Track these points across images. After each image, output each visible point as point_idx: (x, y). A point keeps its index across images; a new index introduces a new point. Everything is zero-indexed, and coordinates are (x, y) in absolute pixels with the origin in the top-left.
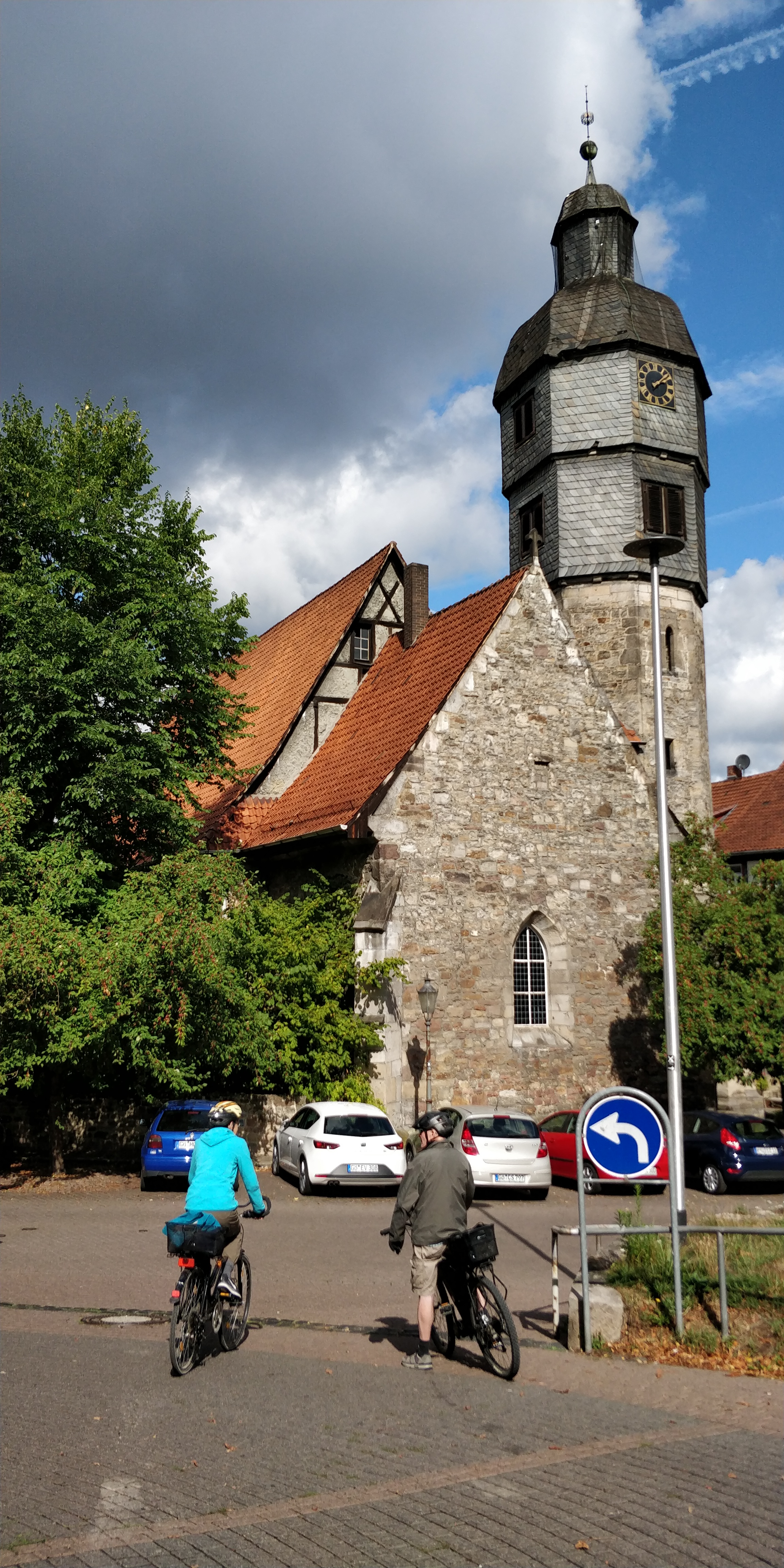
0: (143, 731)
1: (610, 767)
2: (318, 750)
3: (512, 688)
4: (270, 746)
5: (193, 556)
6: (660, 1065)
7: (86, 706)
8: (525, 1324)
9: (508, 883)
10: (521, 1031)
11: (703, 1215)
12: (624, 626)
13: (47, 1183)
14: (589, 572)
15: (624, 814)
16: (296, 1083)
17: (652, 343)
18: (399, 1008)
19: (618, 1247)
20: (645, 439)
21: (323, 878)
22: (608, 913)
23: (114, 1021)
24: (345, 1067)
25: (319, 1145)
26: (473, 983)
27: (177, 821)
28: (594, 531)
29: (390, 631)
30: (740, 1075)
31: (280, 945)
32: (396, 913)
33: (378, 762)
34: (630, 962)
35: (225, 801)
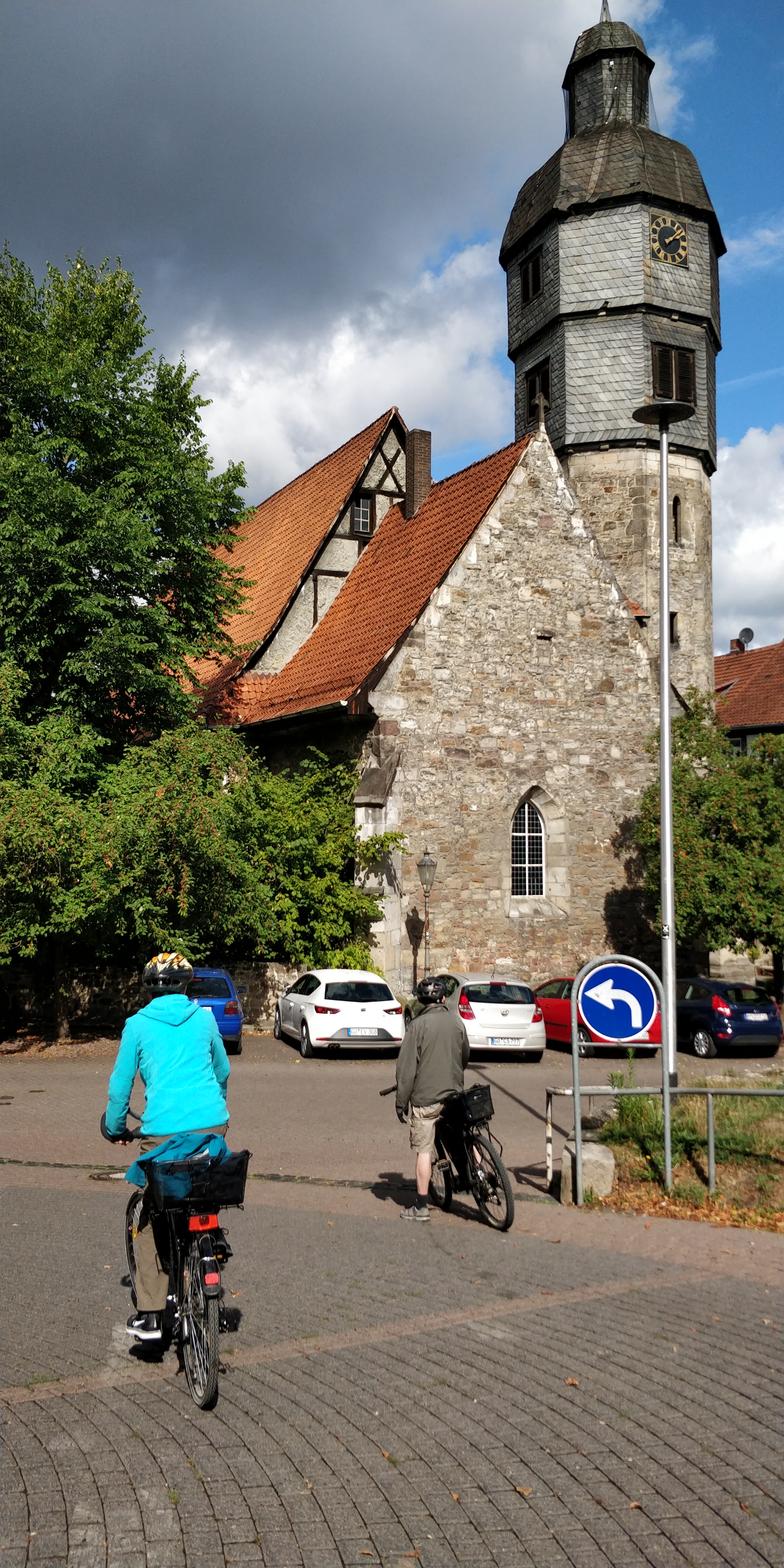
0: (139, 605)
1: (613, 641)
2: (317, 625)
3: (516, 560)
4: (268, 620)
5: (188, 423)
6: (654, 934)
7: (81, 579)
8: (519, 1180)
9: (508, 758)
10: (518, 901)
11: (693, 1078)
12: (631, 496)
13: (53, 1047)
14: (596, 440)
15: (626, 688)
16: (297, 951)
17: (666, 196)
18: (399, 880)
19: (610, 1107)
20: (656, 299)
21: (322, 755)
22: (607, 788)
23: (117, 892)
24: (345, 936)
25: (320, 1010)
26: (472, 855)
27: (176, 697)
28: (602, 397)
29: (391, 501)
30: (732, 944)
31: (280, 819)
32: (396, 788)
33: (378, 637)
34: (627, 835)
35: (224, 677)
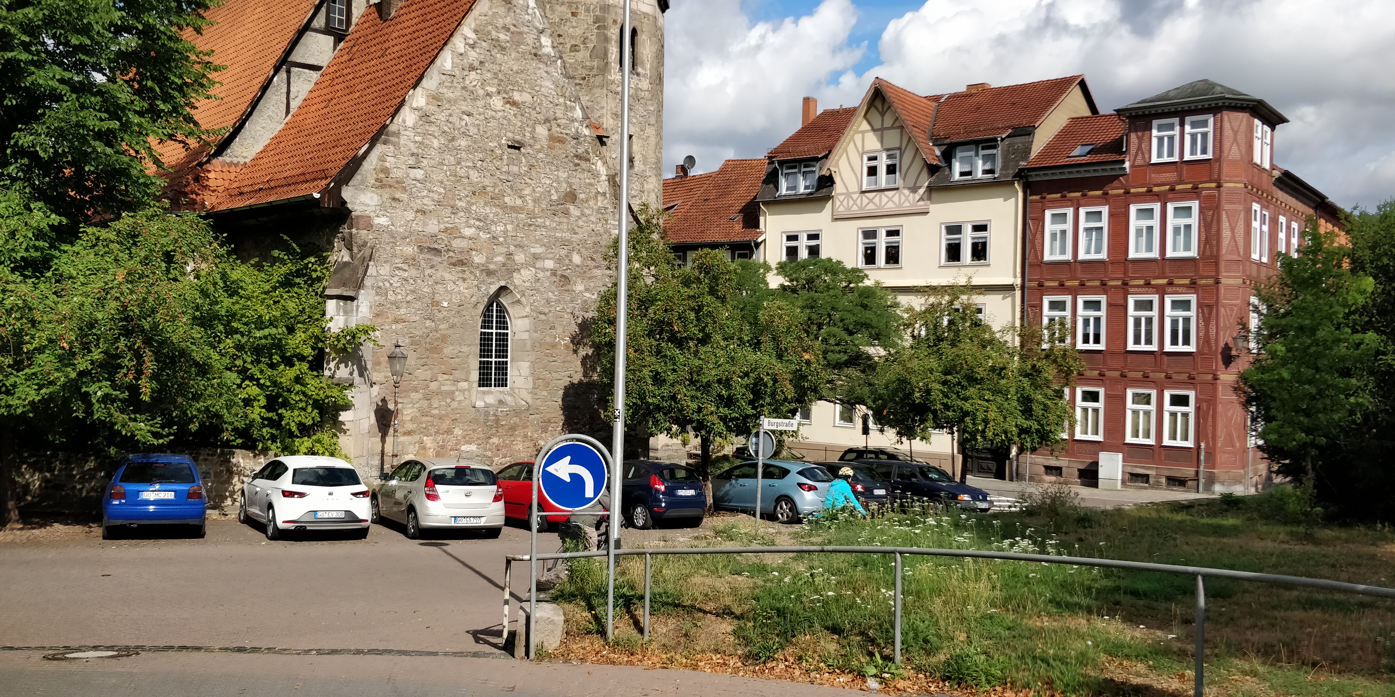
0: (98, 81)
1: (577, 156)
2: (289, 117)
3: (489, 71)
4: (238, 108)
7: (33, 49)
8: (477, 641)
9: (478, 259)
10: (484, 393)
11: (633, 542)
12: (595, 23)
15: (587, 201)
16: (264, 437)
18: (369, 370)
19: (561, 570)
21: (294, 245)
22: (568, 291)
23: (73, 375)
24: (313, 424)
25: (287, 494)
26: (442, 349)
27: (138, 178)
31: (249, 308)
32: (368, 282)
33: (353, 133)
34: (585, 334)
35: (190, 162)
